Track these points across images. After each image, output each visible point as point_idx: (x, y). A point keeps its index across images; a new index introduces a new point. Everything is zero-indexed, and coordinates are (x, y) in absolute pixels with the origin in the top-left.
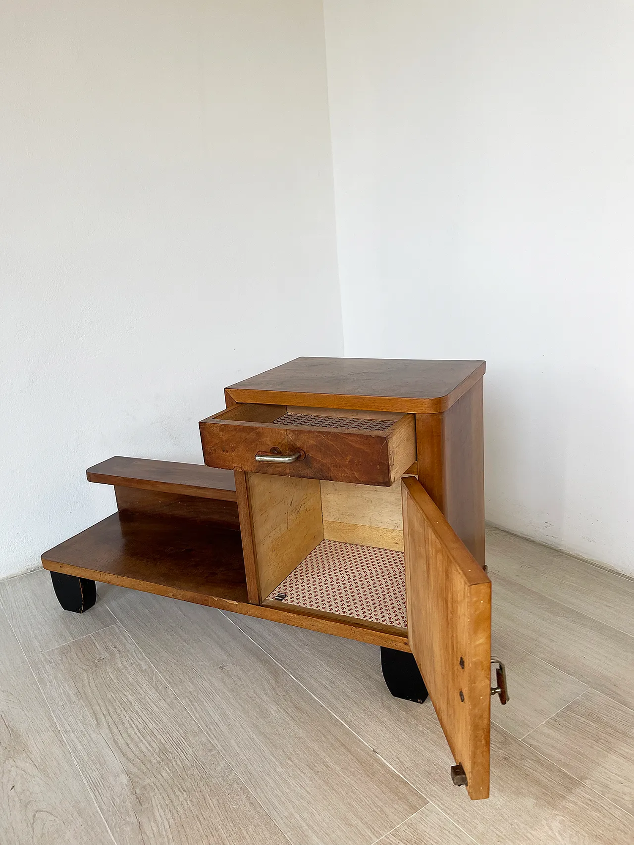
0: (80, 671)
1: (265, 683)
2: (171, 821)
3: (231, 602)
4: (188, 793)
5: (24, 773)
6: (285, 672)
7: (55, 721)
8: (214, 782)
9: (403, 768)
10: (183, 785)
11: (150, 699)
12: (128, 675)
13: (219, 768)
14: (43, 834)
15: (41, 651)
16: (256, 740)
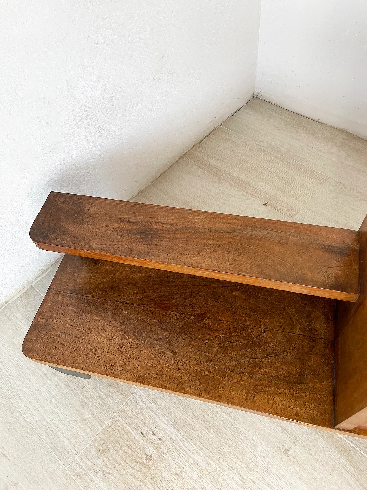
0: (136, 482)
15: (75, 452)
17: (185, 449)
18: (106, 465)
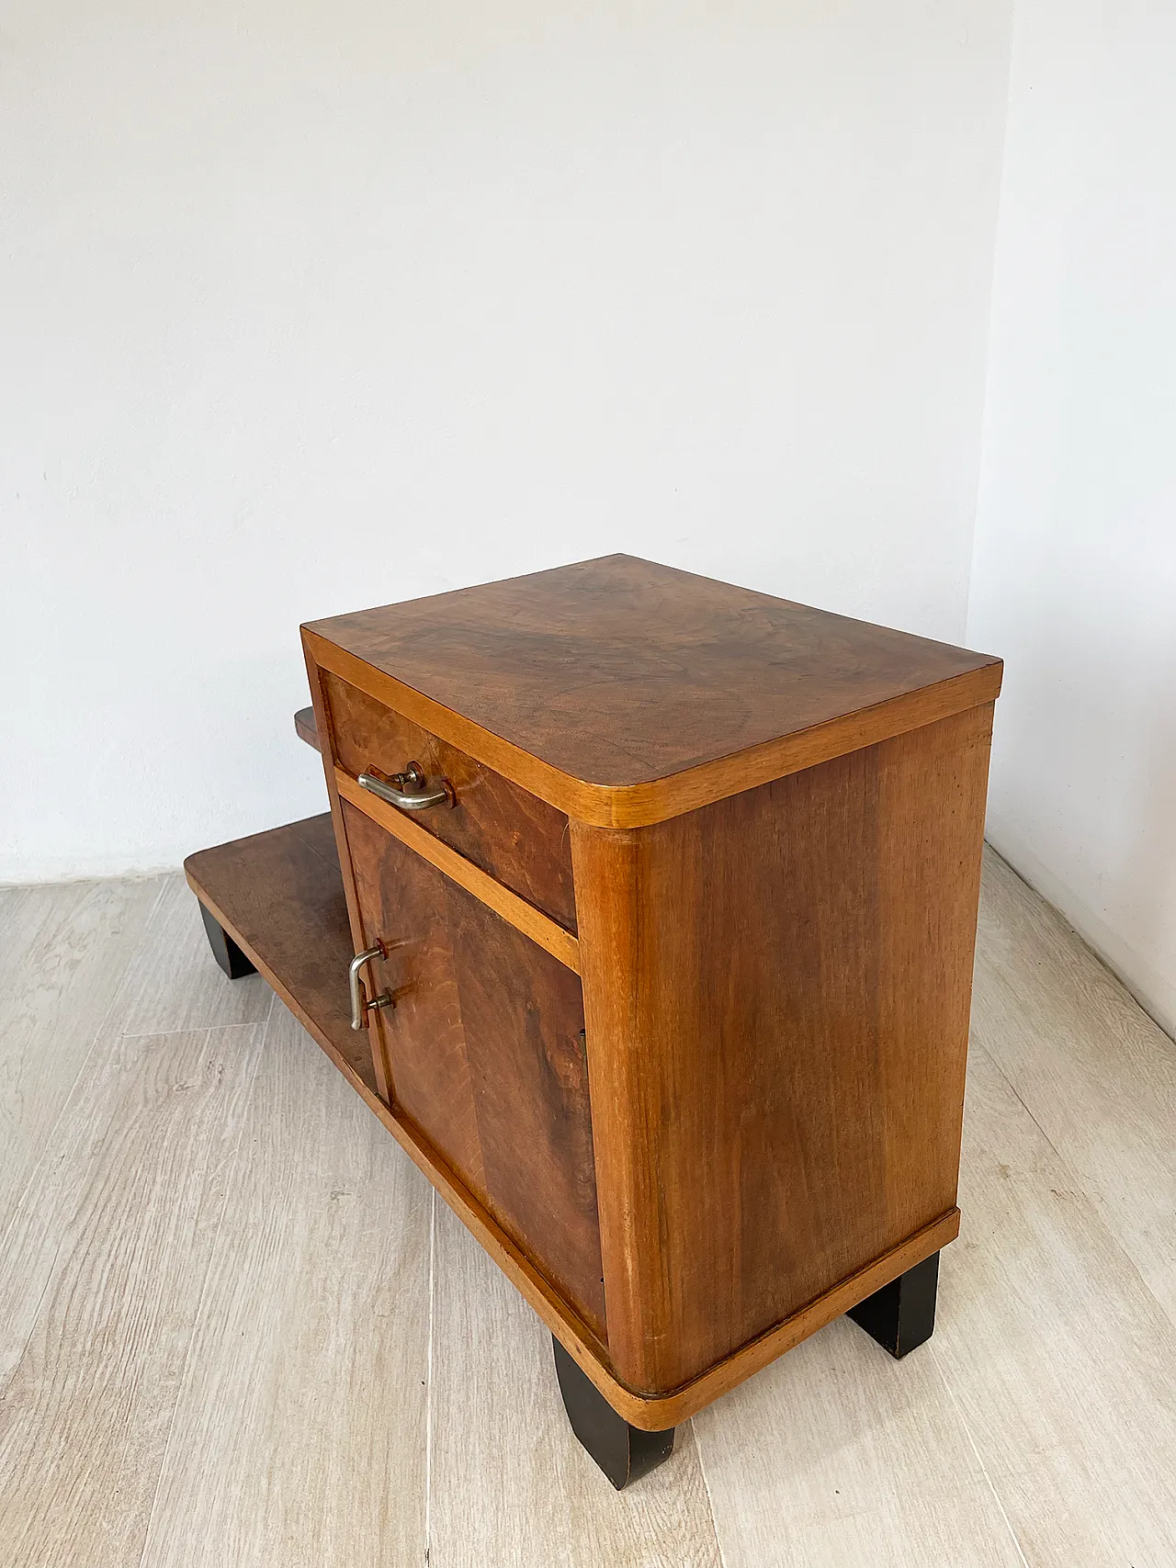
0: (140, 1097)
1: (376, 1267)
3: (357, 1075)
6: (429, 1260)
7: (29, 1185)
8: (121, 1448)
10: (75, 1425)
11: (180, 1207)
12: (192, 1139)
13: (152, 1424)
15: (125, 1032)
16: (256, 1395)
17: (232, 1108)
18: (135, 1063)
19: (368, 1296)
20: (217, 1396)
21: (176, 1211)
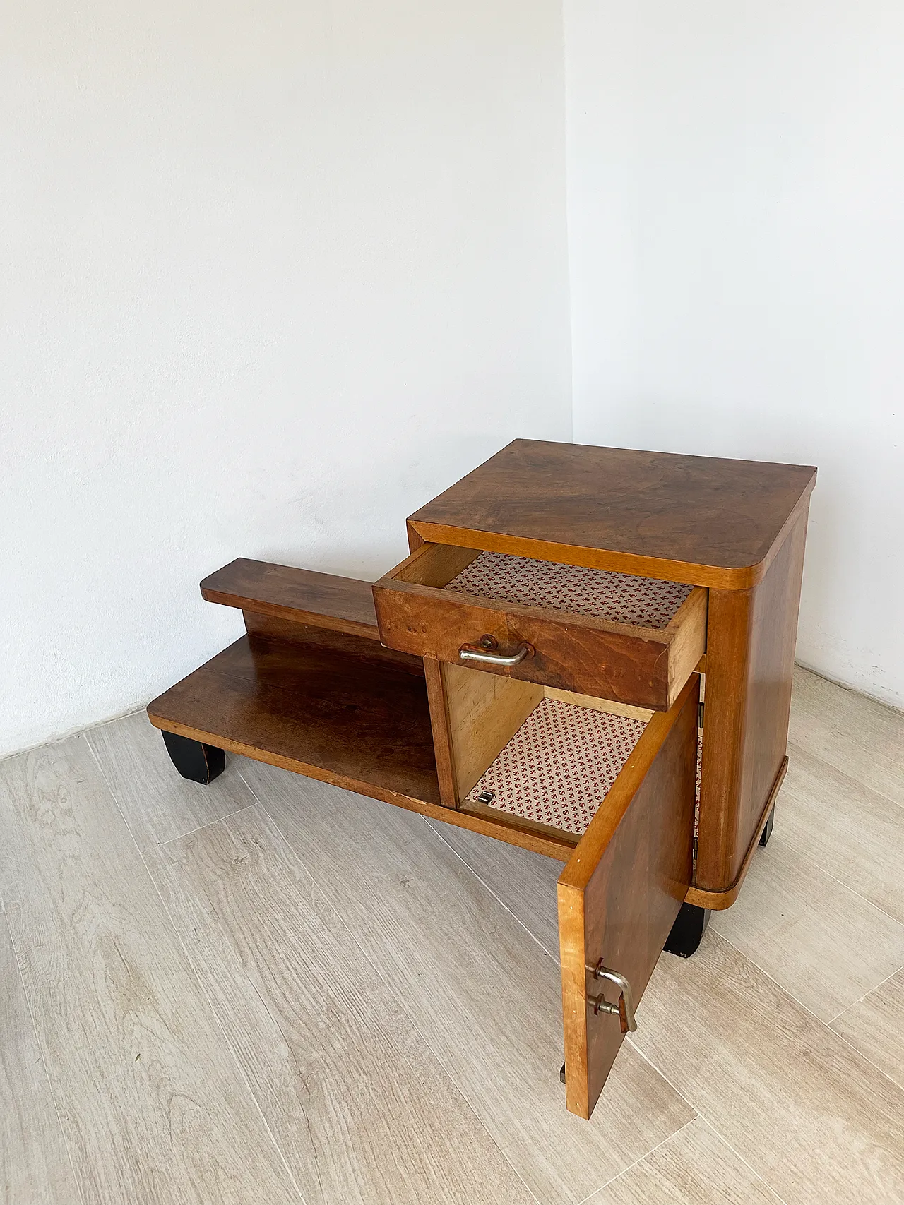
0: (213, 877)
1: (464, 910)
2: (350, 1119)
3: (417, 801)
4: (369, 1078)
5: (151, 1034)
6: (492, 895)
7: (187, 953)
8: (403, 1062)
9: (661, 1059)
10: (363, 1064)
12: (277, 887)
13: (409, 1041)
14: (183, 1130)
15: (158, 842)
16: (457, 1000)
17: (286, 860)
19: (474, 927)
20: (435, 1011)
21: (309, 929)
